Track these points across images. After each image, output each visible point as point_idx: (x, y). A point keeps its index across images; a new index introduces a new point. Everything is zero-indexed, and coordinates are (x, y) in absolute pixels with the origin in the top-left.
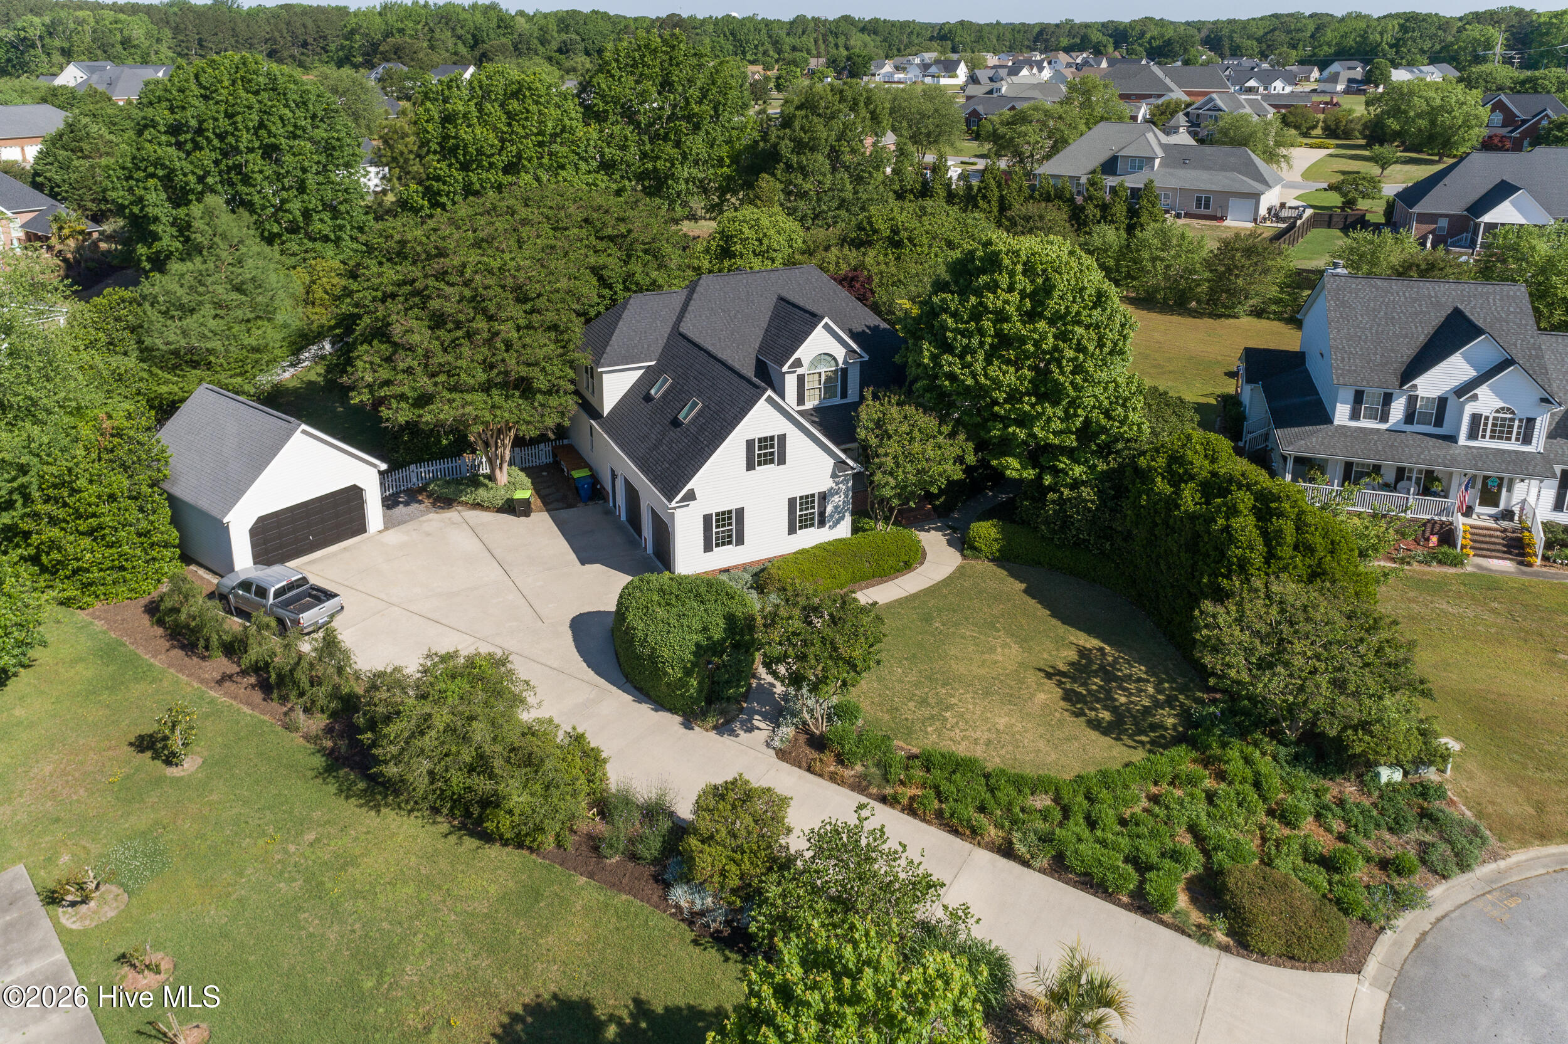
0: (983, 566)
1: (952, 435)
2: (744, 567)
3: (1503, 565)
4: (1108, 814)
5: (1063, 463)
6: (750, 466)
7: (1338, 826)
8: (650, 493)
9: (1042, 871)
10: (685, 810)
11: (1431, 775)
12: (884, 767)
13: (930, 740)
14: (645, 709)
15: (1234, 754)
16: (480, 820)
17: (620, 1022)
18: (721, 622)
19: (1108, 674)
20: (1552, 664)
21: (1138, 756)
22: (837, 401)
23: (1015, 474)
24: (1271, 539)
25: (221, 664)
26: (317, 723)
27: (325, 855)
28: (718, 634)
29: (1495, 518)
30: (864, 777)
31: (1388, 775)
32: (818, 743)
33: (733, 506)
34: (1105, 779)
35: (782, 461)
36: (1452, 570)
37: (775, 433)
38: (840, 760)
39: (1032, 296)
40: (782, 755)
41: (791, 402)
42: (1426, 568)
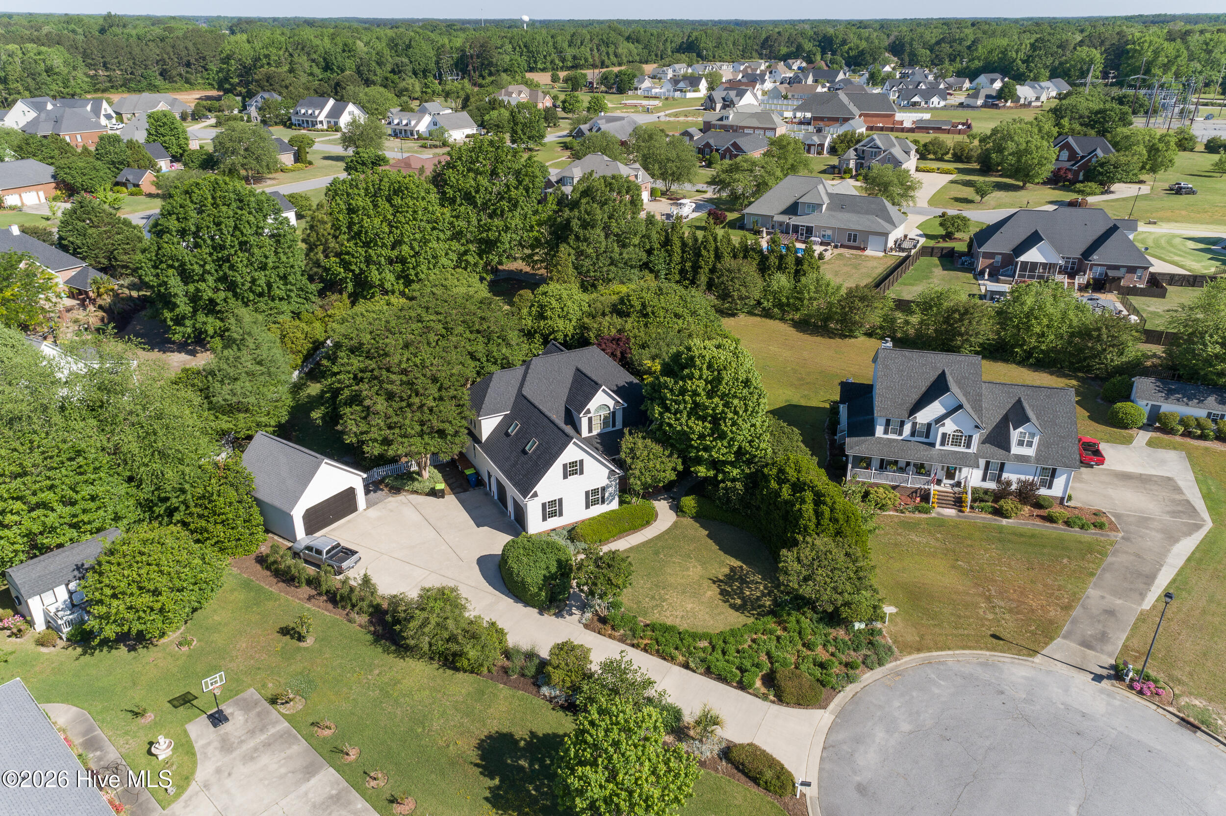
0: (688, 521)
1: (670, 456)
2: (563, 528)
3: (951, 512)
4: (731, 649)
5: (728, 468)
6: (565, 477)
7: (831, 649)
8: (512, 491)
9: (701, 674)
10: (544, 654)
11: (878, 625)
12: (633, 631)
13: (655, 617)
14: (520, 606)
15: (793, 619)
16: (453, 662)
17: (525, 740)
18: (555, 563)
19: (743, 581)
20: (953, 567)
21: (751, 620)
22: (610, 429)
23: (703, 475)
24: (818, 514)
25: (306, 591)
26: (364, 619)
27: (386, 679)
28: (553, 569)
29: (952, 486)
30: (624, 635)
31: (858, 626)
32: (603, 620)
33: (557, 498)
34: (733, 633)
35: (582, 473)
36: (925, 516)
37: (578, 459)
38: (613, 628)
39: (711, 382)
40: (586, 626)
41: (585, 432)
42: (912, 515)
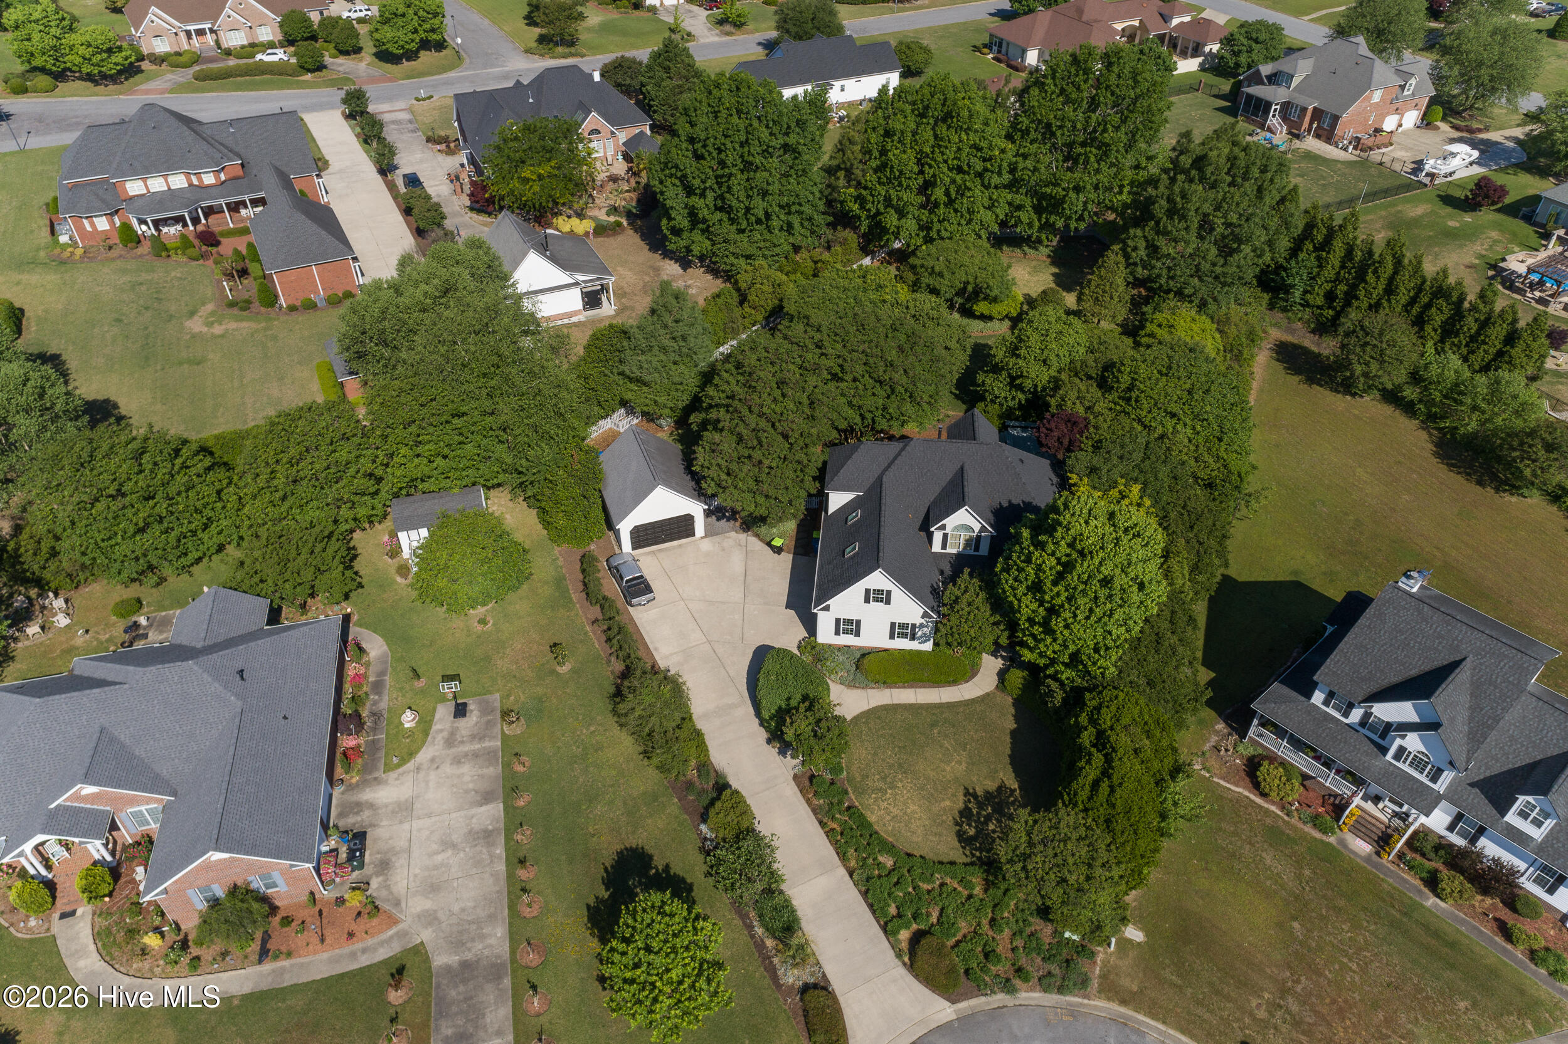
0: (1002, 699)
2: (858, 648)
4: (908, 883)
6: (867, 601)
7: (1018, 943)
9: (860, 891)
12: (831, 807)
13: (866, 803)
19: (1000, 809)
21: (964, 860)
22: (972, 552)
25: (596, 612)
26: (618, 667)
27: (594, 740)
29: (1396, 814)
30: (820, 806)
31: (1069, 935)
32: (813, 780)
33: (855, 618)
34: (929, 864)
35: (888, 603)
37: (885, 589)
38: (816, 794)
40: (796, 777)
41: (937, 547)
42: (1300, 825)
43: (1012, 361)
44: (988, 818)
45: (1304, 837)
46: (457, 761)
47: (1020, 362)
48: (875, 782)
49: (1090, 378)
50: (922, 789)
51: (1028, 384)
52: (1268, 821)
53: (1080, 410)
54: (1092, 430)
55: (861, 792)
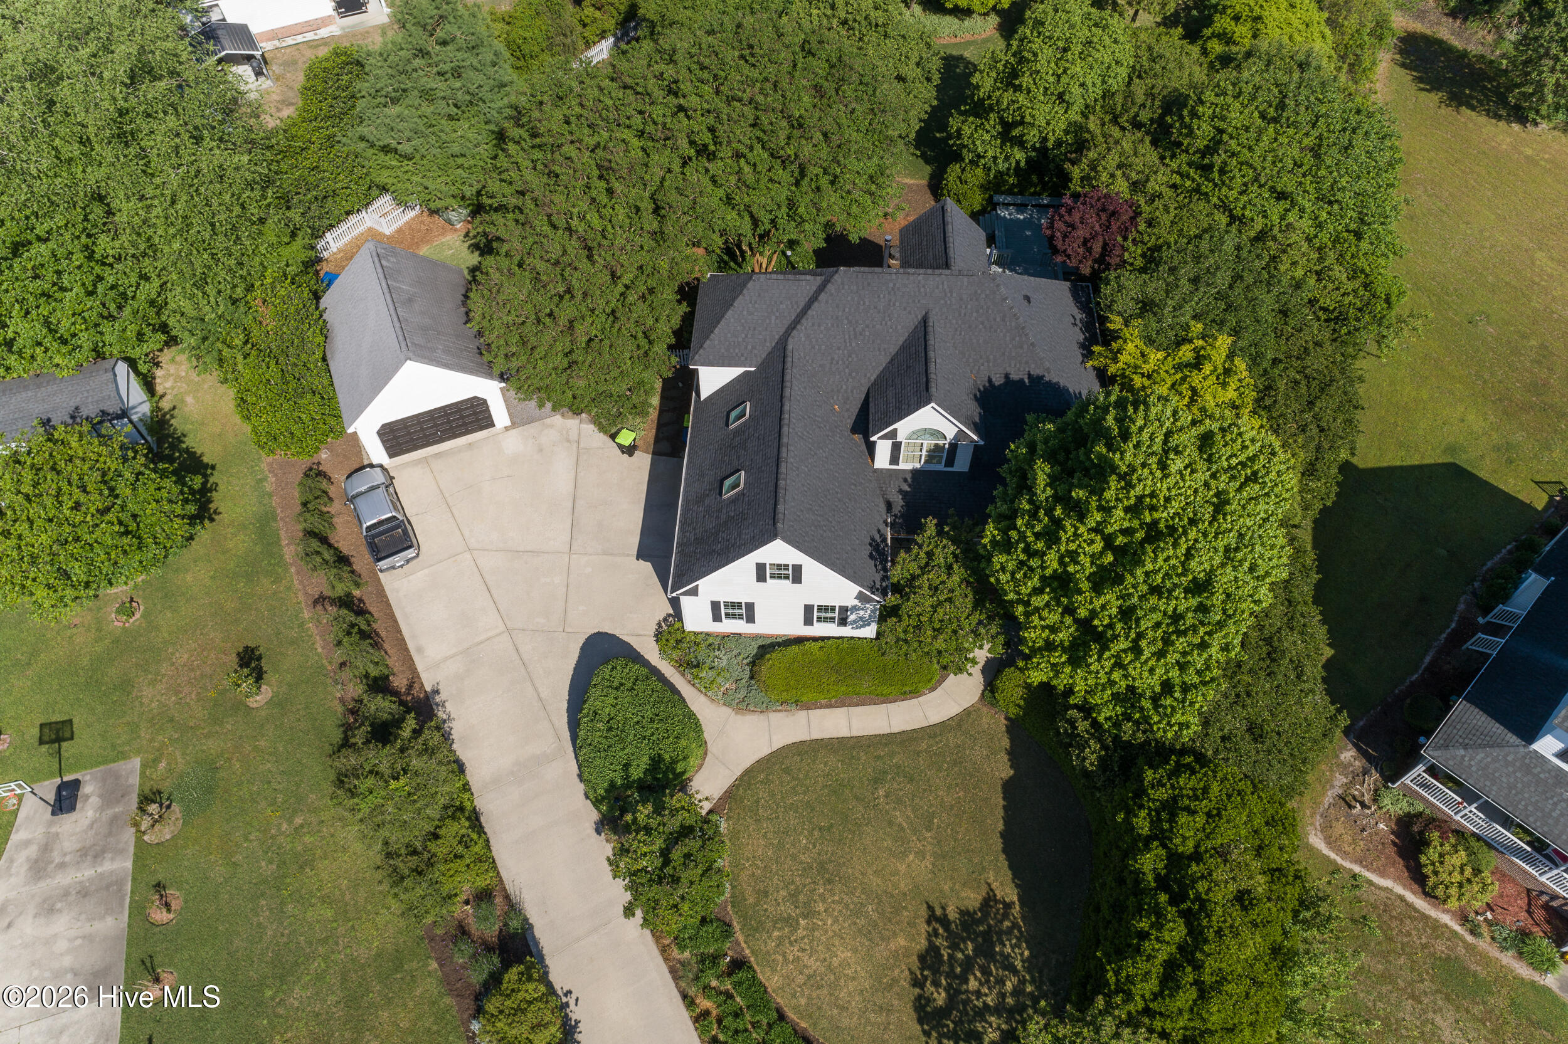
0: (995, 721)
2: (755, 637)
6: (761, 578)
12: (703, 965)
13: (764, 951)
19: (987, 945)
22: (941, 467)
25: (322, 579)
27: (300, 845)
30: (686, 965)
33: (743, 600)
35: (798, 581)
37: (788, 563)
41: (882, 459)
42: (1494, 952)
43: (1008, 96)
44: (968, 965)
45: (1503, 977)
46: (48, 909)
47: (1021, 98)
48: (779, 905)
49: (1137, 125)
50: (858, 912)
51: (1032, 137)
52: (1440, 947)
53: (1122, 187)
54: (1142, 226)
55: (754, 929)
